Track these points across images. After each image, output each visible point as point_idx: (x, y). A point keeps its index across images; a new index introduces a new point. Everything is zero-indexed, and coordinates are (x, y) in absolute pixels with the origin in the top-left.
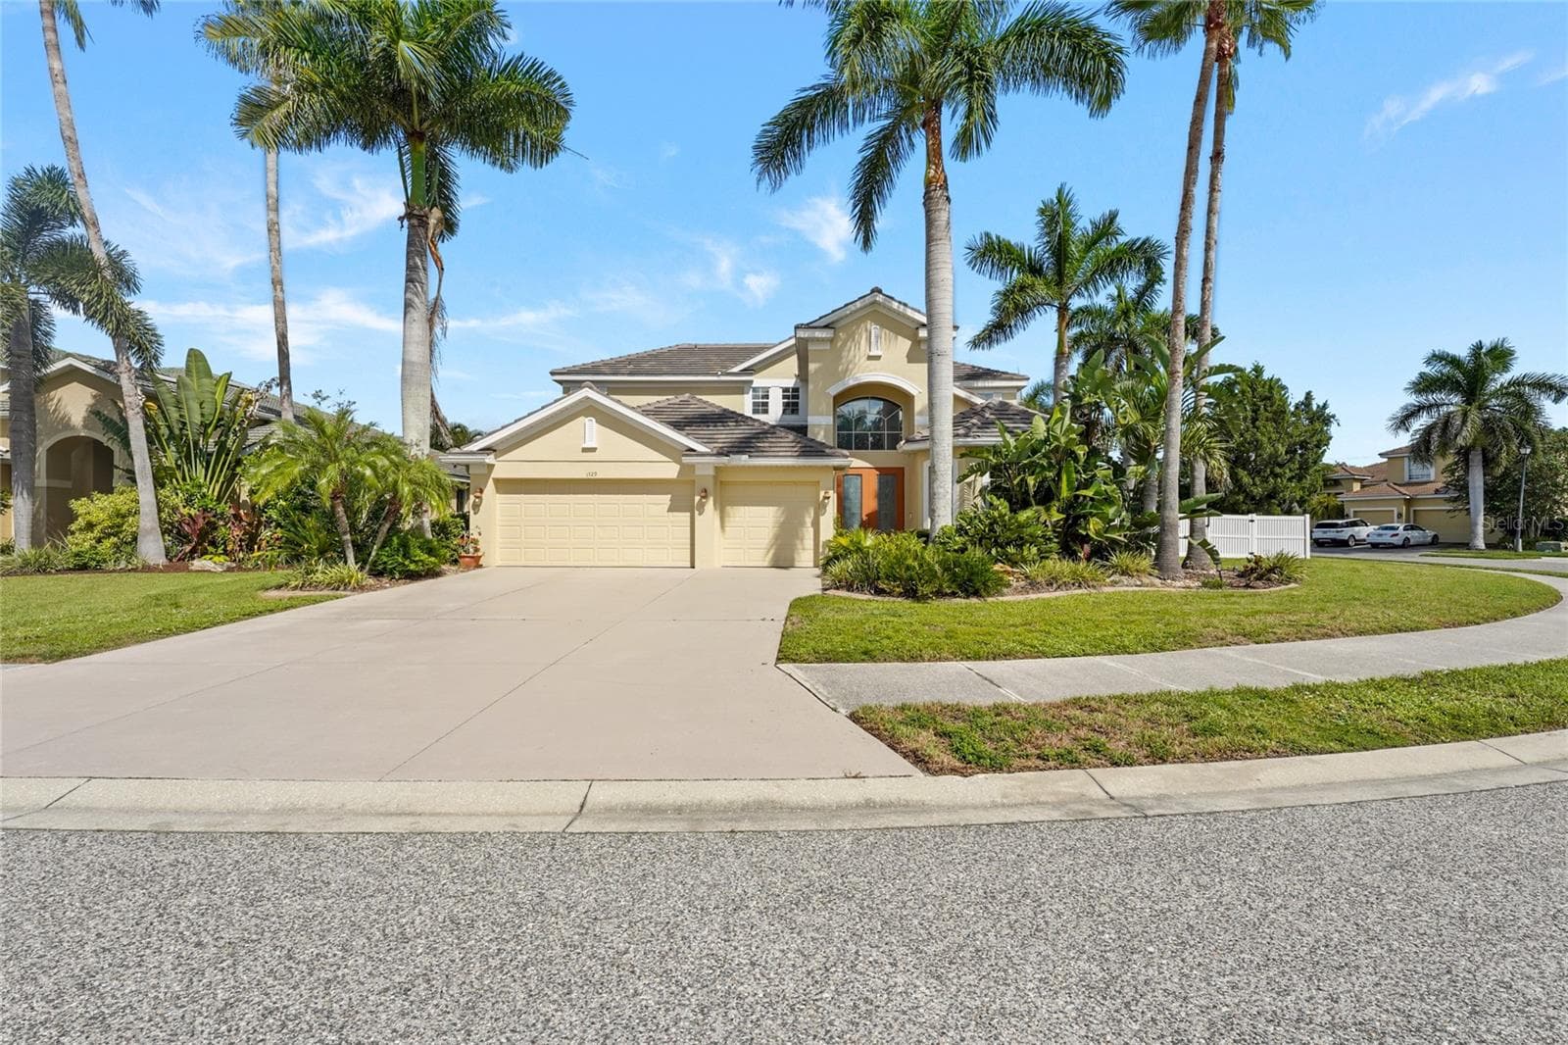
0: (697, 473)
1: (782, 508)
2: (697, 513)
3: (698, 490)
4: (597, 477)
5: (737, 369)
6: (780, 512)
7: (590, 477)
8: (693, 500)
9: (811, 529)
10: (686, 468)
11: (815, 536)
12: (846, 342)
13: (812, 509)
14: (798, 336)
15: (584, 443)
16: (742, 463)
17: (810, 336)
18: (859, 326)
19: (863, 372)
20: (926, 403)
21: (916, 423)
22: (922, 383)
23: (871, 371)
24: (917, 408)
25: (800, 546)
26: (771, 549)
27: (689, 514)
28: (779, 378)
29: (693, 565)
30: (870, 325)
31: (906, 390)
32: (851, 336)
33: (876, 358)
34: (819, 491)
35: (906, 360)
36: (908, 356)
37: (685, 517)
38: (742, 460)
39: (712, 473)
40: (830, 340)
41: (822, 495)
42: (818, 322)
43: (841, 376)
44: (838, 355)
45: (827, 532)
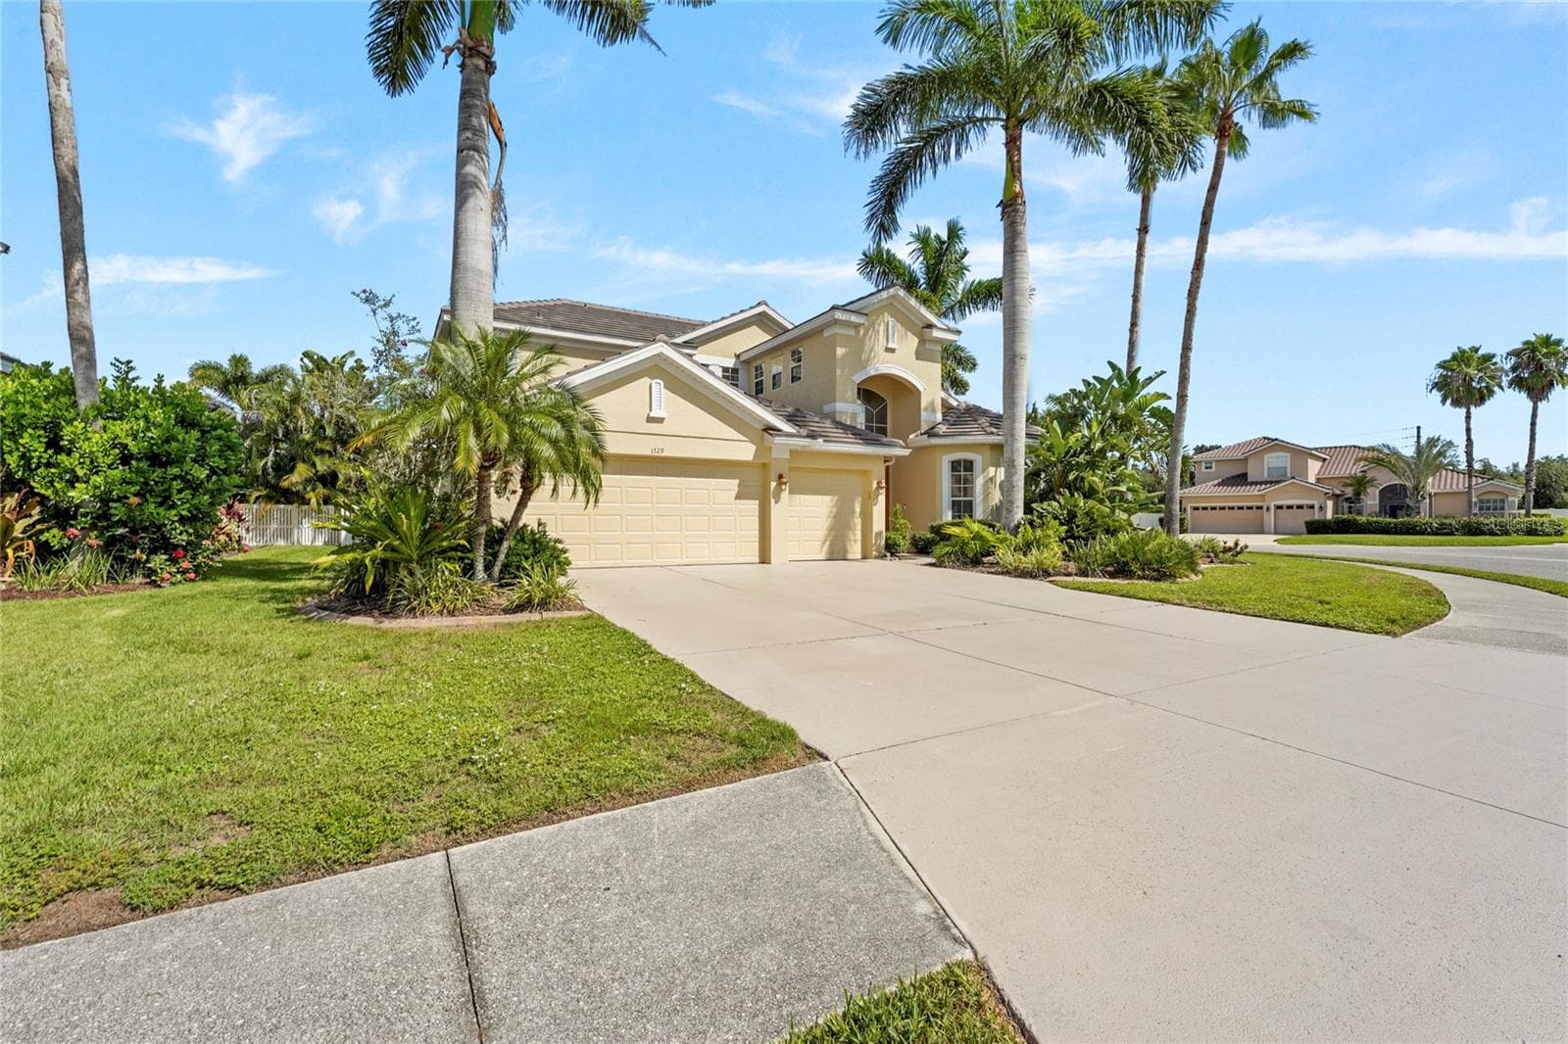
0: (775, 455)
1: (836, 498)
2: (773, 501)
3: (774, 475)
4: (663, 455)
5: (679, 340)
6: (834, 502)
7: (656, 454)
8: (765, 486)
9: (860, 520)
10: (762, 449)
11: (862, 527)
12: (867, 331)
13: (860, 499)
14: (836, 317)
15: (651, 410)
16: (817, 448)
17: (847, 319)
18: (878, 317)
19: (882, 363)
20: (930, 399)
21: (922, 419)
22: (927, 380)
23: (887, 362)
24: (923, 404)
25: (852, 538)
26: (826, 541)
27: (757, 502)
28: (718, 357)
29: (764, 558)
30: (887, 317)
31: (914, 386)
32: (872, 325)
33: (892, 351)
34: (871, 481)
35: (914, 356)
36: (916, 352)
37: (753, 506)
38: (819, 444)
39: (788, 457)
40: (857, 326)
41: (875, 485)
42: (851, 306)
43: (863, 365)
44: (861, 343)
45: (879, 523)
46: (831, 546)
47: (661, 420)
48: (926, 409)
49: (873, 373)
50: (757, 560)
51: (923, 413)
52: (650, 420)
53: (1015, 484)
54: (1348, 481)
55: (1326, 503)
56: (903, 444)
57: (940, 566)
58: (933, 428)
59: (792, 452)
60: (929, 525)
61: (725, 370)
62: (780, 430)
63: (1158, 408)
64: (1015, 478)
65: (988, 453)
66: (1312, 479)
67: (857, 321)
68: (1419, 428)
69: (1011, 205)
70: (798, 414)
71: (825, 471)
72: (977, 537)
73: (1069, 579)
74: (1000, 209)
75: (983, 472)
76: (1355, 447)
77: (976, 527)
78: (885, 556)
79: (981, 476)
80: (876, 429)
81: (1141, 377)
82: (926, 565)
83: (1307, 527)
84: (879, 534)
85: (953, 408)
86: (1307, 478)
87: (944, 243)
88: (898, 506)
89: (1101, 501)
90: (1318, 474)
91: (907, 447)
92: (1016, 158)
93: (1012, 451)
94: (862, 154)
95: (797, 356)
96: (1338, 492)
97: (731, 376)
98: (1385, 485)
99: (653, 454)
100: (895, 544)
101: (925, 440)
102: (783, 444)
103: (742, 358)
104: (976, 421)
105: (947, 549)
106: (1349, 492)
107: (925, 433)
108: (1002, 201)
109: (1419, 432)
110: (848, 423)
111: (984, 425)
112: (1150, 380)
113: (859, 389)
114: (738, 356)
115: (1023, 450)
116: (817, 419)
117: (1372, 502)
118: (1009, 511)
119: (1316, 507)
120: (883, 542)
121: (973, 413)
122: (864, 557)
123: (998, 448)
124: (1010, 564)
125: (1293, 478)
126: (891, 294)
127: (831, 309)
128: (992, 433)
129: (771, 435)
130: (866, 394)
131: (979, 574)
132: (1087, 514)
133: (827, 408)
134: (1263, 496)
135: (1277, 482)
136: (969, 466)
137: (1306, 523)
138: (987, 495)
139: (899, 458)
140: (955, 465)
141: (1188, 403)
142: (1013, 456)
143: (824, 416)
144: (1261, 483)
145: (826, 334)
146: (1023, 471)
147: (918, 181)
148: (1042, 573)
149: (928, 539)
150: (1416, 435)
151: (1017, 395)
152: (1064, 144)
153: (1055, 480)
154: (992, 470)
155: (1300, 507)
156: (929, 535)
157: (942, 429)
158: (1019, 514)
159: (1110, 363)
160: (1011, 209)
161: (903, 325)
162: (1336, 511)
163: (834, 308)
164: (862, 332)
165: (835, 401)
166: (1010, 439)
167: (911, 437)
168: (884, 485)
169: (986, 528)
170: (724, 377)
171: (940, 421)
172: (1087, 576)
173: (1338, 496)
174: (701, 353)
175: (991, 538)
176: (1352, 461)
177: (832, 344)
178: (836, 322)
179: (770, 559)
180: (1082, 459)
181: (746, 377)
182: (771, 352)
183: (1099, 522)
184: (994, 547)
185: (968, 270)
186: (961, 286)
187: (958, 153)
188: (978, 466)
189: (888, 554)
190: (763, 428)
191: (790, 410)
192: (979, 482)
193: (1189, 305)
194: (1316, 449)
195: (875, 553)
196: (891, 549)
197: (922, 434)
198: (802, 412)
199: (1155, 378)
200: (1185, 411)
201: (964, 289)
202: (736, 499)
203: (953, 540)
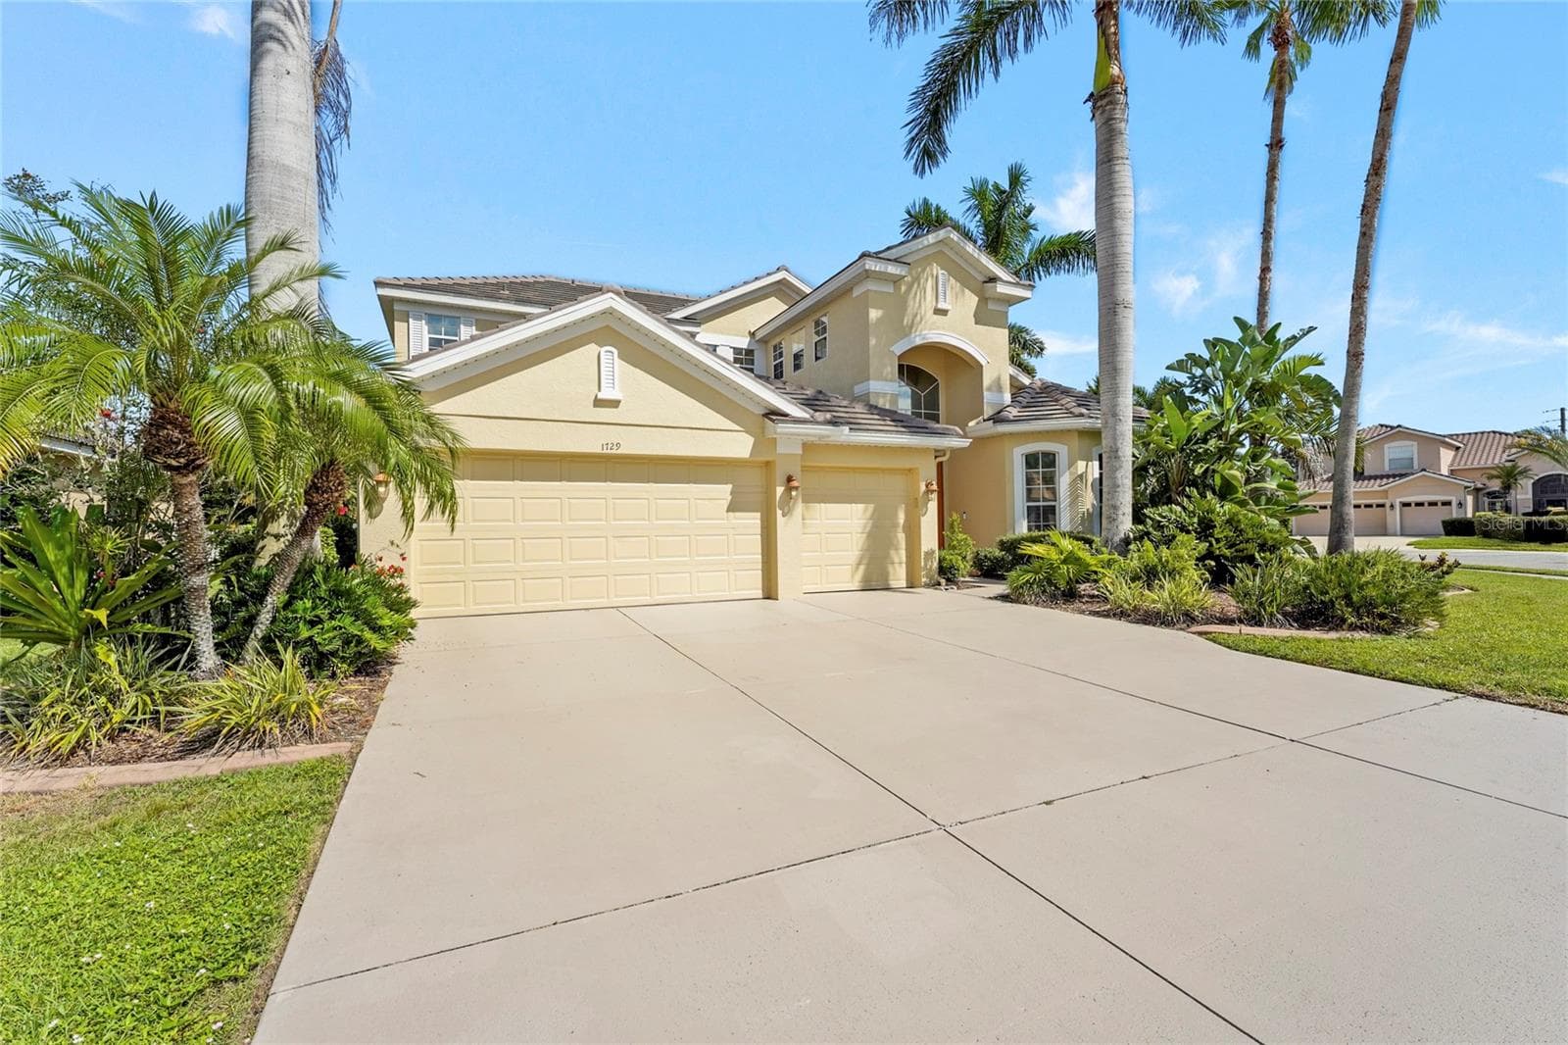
0: (781, 449)
1: (871, 507)
2: (779, 512)
3: (780, 477)
4: (619, 452)
5: (678, 315)
6: (869, 514)
7: (609, 451)
8: (769, 493)
9: (903, 535)
10: (763, 442)
11: (907, 545)
12: (910, 287)
13: (903, 506)
14: (867, 267)
15: (599, 390)
16: (843, 438)
17: (882, 270)
18: (924, 270)
19: (930, 330)
20: (995, 375)
21: (985, 401)
22: (989, 350)
23: (938, 328)
24: (987, 381)
25: (896, 560)
26: (859, 564)
27: (758, 515)
28: (730, 334)
29: (770, 594)
30: (936, 270)
31: (973, 358)
32: (917, 279)
33: (944, 312)
34: (918, 482)
35: (973, 320)
36: (976, 315)
37: (753, 520)
38: (844, 434)
39: (801, 452)
40: (896, 280)
41: (923, 488)
42: (886, 253)
43: (906, 331)
44: (902, 304)
45: (929, 539)
46: (867, 570)
47: (614, 404)
48: (989, 389)
49: (918, 341)
50: (759, 593)
51: (985, 393)
52: (599, 403)
53: (1120, 482)
54: (1494, 473)
55: (1465, 499)
56: (961, 433)
57: (1016, 601)
58: (999, 413)
59: (805, 446)
60: (998, 539)
61: (737, 351)
62: (786, 415)
63: (1308, 377)
64: (1119, 475)
65: (1076, 442)
66: (1445, 471)
67: (898, 272)
68: (1563, 410)
69: (1105, 96)
70: (820, 397)
71: (854, 469)
72: (1070, 559)
73: (1234, 629)
74: (1090, 104)
75: (1069, 468)
76: (1494, 432)
77: (1067, 544)
78: (939, 584)
79: (1067, 473)
80: (926, 413)
81: (1282, 335)
82: (996, 598)
83: (1445, 527)
84: (929, 554)
85: (1026, 387)
86: (1440, 470)
87: (1004, 192)
88: (955, 516)
89: (1242, 504)
90: (1452, 465)
91: (965, 436)
92: (1113, 30)
93: (1115, 439)
94: (894, 37)
95: (820, 328)
96: (1479, 486)
97: (744, 359)
98: (1541, 476)
99: (605, 451)
100: (952, 567)
101: (991, 428)
102: (793, 434)
103: (759, 335)
104: (1057, 400)
105: (1027, 577)
106: (1495, 485)
107: (989, 420)
108: (1092, 95)
109: (1563, 414)
110: (887, 407)
111: (1068, 406)
112: (1294, 340)
113: (901, 367)
114: (752, 335)
115: (1129, 437)
116: (845, 403)
117: (1523, 497)
118: (1113, 520)
119: (1454, 504)
120: (935, 565)
121: (1052, 392)
122: (911, 585)
123: (1094, 435)
124: (1127, 601)
125: (1424, 470)
126: (940, 238)
127: (860, 258)
128: (1081, 415)
129: (773, 421)
130: (910, 373)
131: (1078, 616)
132: (1229, 522)
133: (858, 390)
134: (1386, 491)
135: (1402, 476)
136: (1050, 460)
137: (1444, 522)
138: (1075, 498)
139: (954, 451)
140: (1031, 461)
141: (1364, 363)
142: (1115, 444)
143: (855, 399)
144: (1382, 477)
145: (856, 292)
146: (1131, 463)
147: (973, 90)
148: (1181, 617)
149: (996, 558)
150: (1560, 417)
151: (1119, 359)
152: (1169, 29)
153: (1174, 476)
154: (1081, 465)
155: (1432, 504)
156: (998, 553)
157: (1014, 412)
158: (1126, 525)
159: (1237, 319)
160: (1104, 102)
161: (957, 280)
162: (1476, 509)
163: (864, 255)
164: (903, 288)
165: (868, 380)
166: (1111, 420)
167: (971, 424)
168: (935, 487)
169: (1080, 544)
170: (736, 361)
171: (1009, 403)
172: (1260, 624)
173: (1477, 490)
174: (707, 331)
175: (1092, 562)
176: (1500, 450)
177: (865, 303)
178: (867, 275)
179: (777, 594)
180: (1213, 444)
181: (763, 361)
182: (790, 325)
183: (1251, 535)
184: (1096, 573)
185: (1036, 229)
186: (1027, 248)
187: (1028, 39)
188: (1062, 460)
189: (943, 581)
190: (763, 412)
191: (809, 392)
192: (1064, 482)
193: (1363, 225)
194: (1450, 436)
195: (924, 580)
196: (946, 574)
197: (984, 421)
198: (825, 395)
199: (1302, 337)
200: (1360, 375)
201: (1031, 250)
202: (728, 511)
203: (1036, 564)
